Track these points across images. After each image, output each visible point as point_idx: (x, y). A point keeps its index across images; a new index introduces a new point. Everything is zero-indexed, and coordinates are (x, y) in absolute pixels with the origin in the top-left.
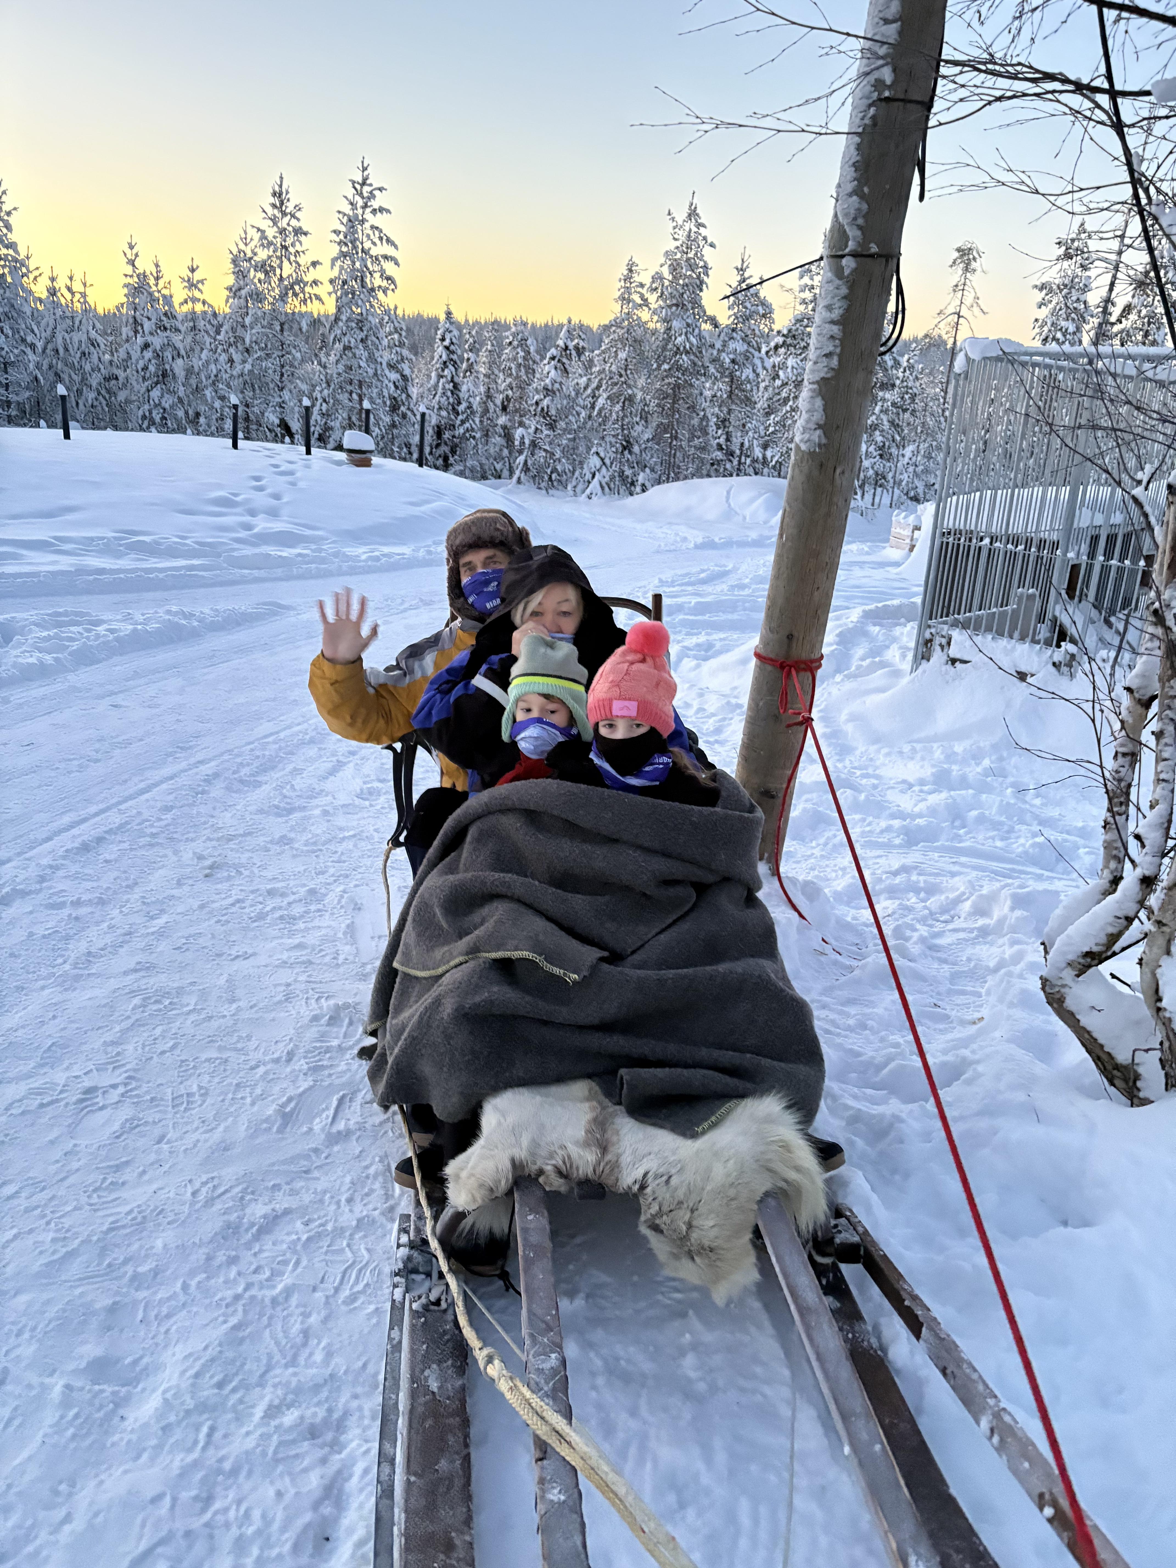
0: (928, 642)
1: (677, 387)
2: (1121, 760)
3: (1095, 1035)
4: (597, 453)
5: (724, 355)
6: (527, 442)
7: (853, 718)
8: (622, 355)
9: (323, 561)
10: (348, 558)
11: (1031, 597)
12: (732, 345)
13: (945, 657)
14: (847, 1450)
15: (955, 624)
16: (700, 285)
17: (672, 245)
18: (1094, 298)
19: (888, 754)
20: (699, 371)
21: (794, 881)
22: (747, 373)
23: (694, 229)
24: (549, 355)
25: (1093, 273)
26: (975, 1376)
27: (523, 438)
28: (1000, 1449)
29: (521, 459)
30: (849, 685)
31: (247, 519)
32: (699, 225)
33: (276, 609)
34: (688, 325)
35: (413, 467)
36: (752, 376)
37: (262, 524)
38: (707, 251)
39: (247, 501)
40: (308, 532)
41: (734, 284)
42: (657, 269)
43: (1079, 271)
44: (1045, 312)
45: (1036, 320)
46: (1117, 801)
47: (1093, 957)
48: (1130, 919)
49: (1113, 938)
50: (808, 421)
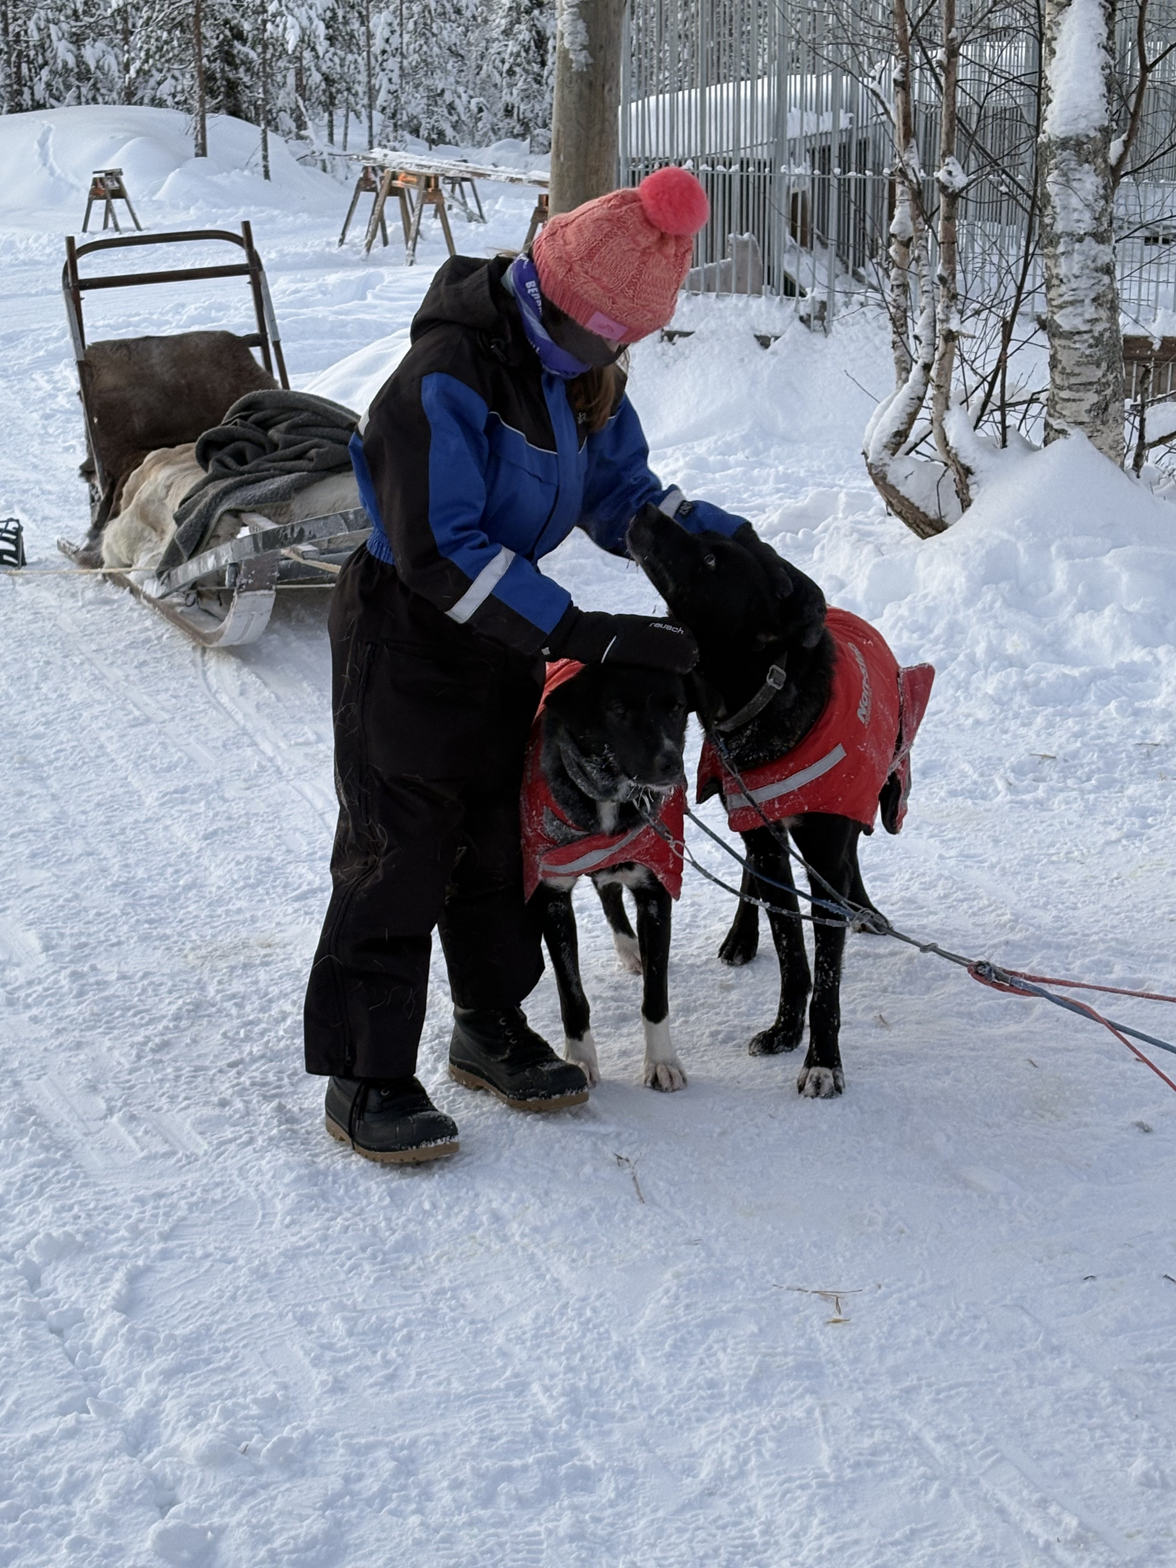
3: (912, 500)
46: (899, 324)
47: (901, 435)
48: (921, 399)
49: (912, 417)
50: (572, 43)
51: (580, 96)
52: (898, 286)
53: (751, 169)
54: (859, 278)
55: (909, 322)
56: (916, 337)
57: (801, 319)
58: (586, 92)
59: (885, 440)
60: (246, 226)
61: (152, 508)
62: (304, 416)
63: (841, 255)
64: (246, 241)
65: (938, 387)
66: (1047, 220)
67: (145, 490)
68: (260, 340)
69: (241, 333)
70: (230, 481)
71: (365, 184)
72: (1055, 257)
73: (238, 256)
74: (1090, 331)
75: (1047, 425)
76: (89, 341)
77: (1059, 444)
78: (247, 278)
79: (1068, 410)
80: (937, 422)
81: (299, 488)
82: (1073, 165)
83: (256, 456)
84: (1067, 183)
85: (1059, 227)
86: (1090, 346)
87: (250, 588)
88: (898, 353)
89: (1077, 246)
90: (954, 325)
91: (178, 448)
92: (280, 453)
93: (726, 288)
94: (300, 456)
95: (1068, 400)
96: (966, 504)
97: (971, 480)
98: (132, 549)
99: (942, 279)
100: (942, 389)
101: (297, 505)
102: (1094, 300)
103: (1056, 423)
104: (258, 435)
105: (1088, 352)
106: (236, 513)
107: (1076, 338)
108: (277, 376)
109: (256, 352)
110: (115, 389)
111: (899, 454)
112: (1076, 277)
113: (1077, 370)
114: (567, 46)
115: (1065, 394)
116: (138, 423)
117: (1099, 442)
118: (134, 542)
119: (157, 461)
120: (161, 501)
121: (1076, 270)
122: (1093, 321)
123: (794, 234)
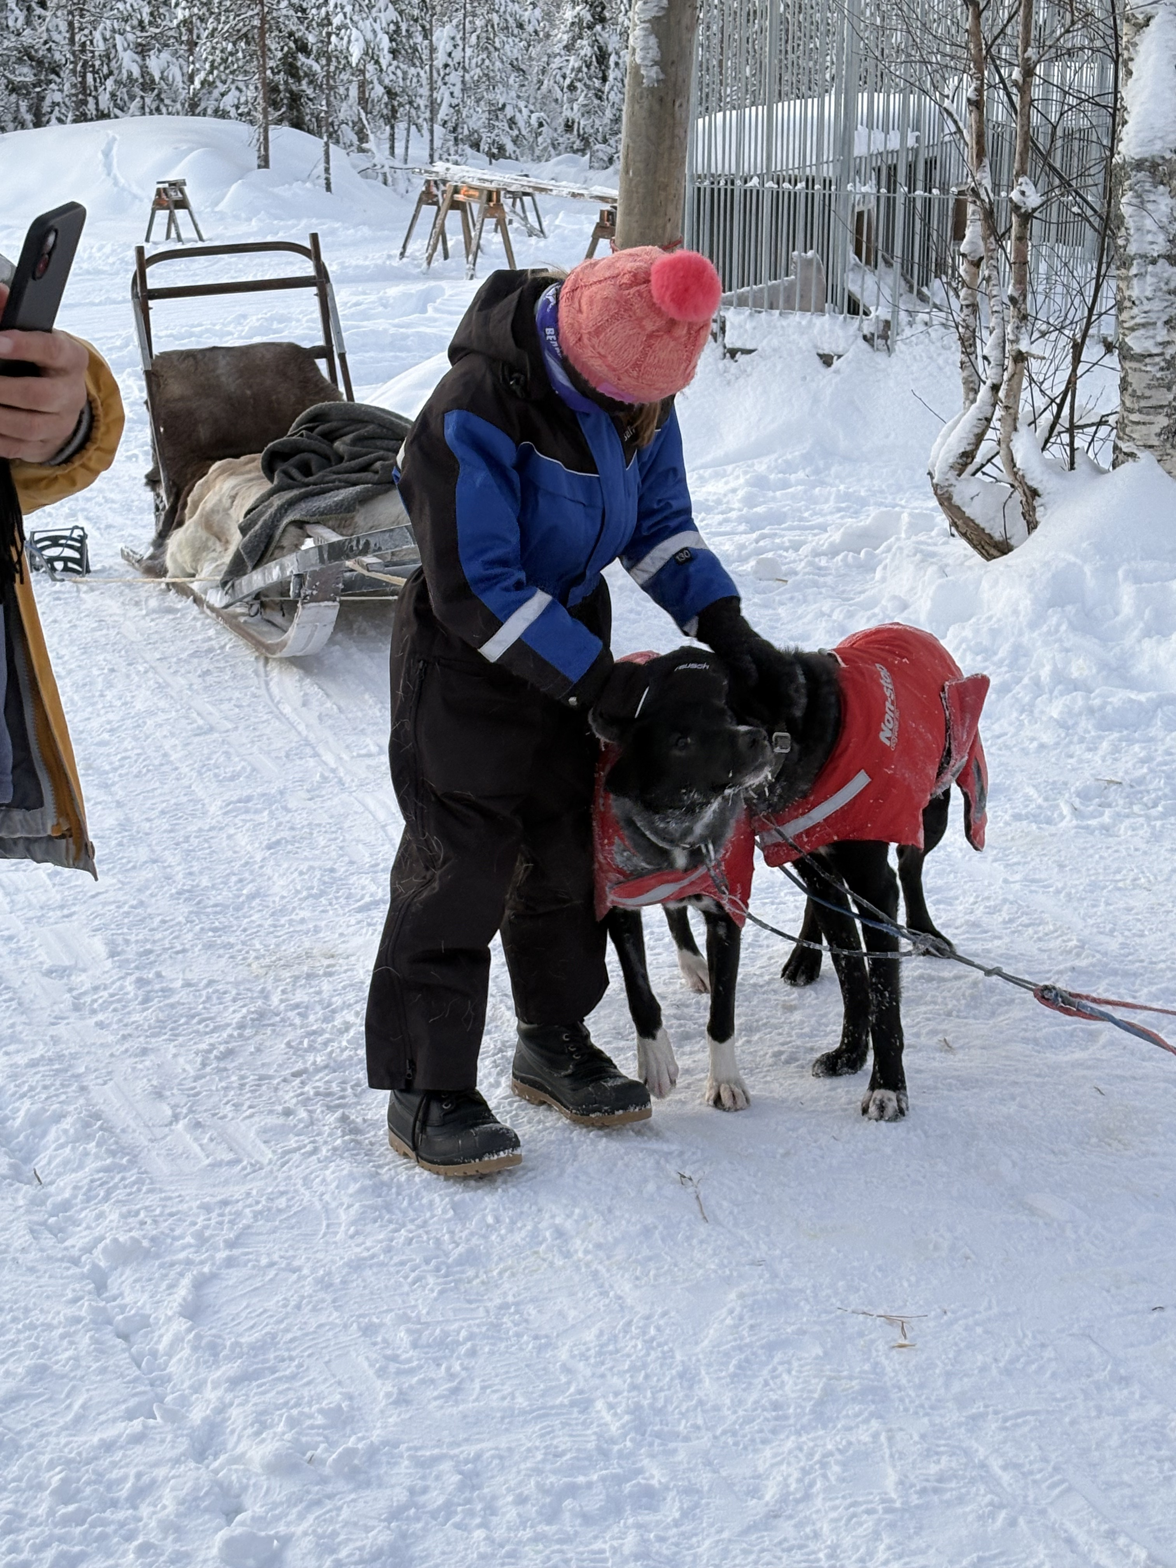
2: (965, 310)
13: (721, 350)
15: (728, 304)
46: (968, 343)
47: (968, 456)
48: (988, 420)
49: (979, 438)
50: (644, 58)
51: (651, 112)
52: (967, 306)
53: (817, 187)
54: (923, 298)
55: (978, 341)
56: (985, 358)
57: (865, 338)
58: (656, 107)
59: (951, 461)
60: (314, 238)
61: (217, 518)
62: (370, 428)
63: (907, 274)
64: (314, 253)
65: (1007, 408)
66: (1121, 242)
67: (210, 500)
68: (326, 352)
69: (306, 345)
70: (295, 492)
71: (427, 197)
72: (1128, 279)
73: (305, 268)
74: (1162, 354)
75: (1116, 448)
76: (156, 351)
77: (1128, 467)
78: (314, 290)
79: (1138, 433)
80: (1005, 443)
81: (364, 500)
82: (1148, 186)
83: (322, 468)
84: (1141, 205)
85: (1132, 249)
86: (1162, 369)
87: (314, 599)
88: (966, 373)
89: (1150, 268)
90: (1024, 346)
91: (243, 459)
92: (345, 465)
93: (789, 306)
94: (365, 468)
95: (1138, 423)
96: (1032, 526)
97: (1037, 502)
98: (196, 558)
99: (1012, 299)
100: (1011, 410)
101: (361, 518)
102: (1166, 323)
103: (1125, 446)
104: (323, 446)
105: (1159, 375)
106: (300, 524)
107: (1148, 360)
108: (342, 388)
109: (322, 364)
110: (182, 398)
111: (963, 476)
112: (1148, 299)
113: (1147, 393)
114: (638, 61)
115: (1135, 417)
116: (203, 433)
117: (1168, 466)
118: (199, 551)
119: (222, 471)
120: (226, 511)
121: (1149, 294)
122: (1165, 344)
123: (858, 253)
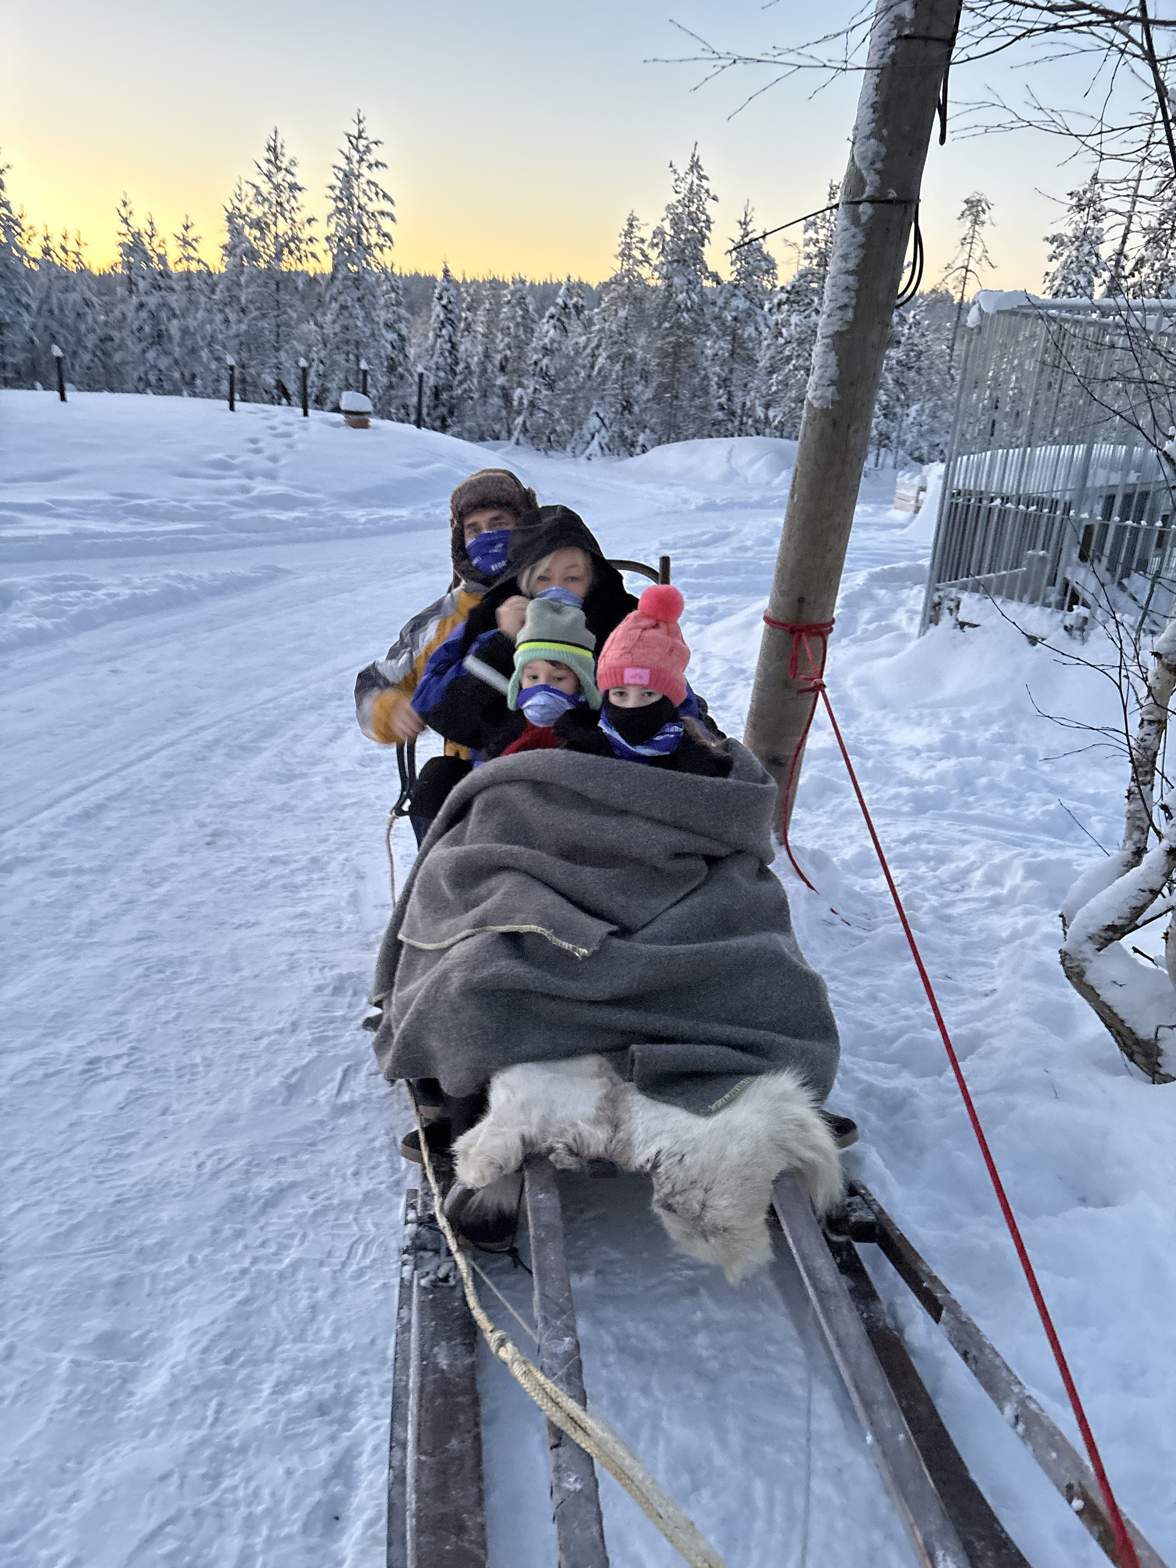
0: (937, 606)
1: (678, 345)
2: (1147, 728)
3: (1115, 1010)
4: (597, 414)
5: (726, 313)
6: (525, 402)
7: (861, 683)
8: (622, 313)
9: (321, 524)
10: (346, 521)
11: (1043, 558)
12: (735, 302)
13: (953, 622)
14: (869, 1438)
15: (964, 588)
16: (702, 239)
17: (674, 198)
18: (1106, 251)
19: (895, 720)
20: (700, 329)
21: (801, 850)
22: (750, 330)
23: (696, 182)
24: (547, 314)
25: (1105, 224)
26: (998, 1362)
27: (521, 398)
28: (1026, 1437)
29: (520, 420)
30: (854, 650)
31: (245, 481)
32: (701, 177)
33: (273, 574)
34: (690, 282)
35: (410, 429)
36: (754, 334)
37: (260, 487)
38: (709, 204)
39: (245, 463)
40: (307, 495)
41: (737, 239)
42: (659, 223)
43: (1091, 224)
44: (1056, 264)
45: (1047, 274)
46: (1142, 772)
47: (1115, 931)
50: (821, 377)
51: (822, 435)
52: (1151, 722)
54: (1122, 588)
56: (1165, 808)
57: (1066, 628)
58: (829, 430)
59: (1092, 930)
93: (1010, 595)
111: (1104, 953)
